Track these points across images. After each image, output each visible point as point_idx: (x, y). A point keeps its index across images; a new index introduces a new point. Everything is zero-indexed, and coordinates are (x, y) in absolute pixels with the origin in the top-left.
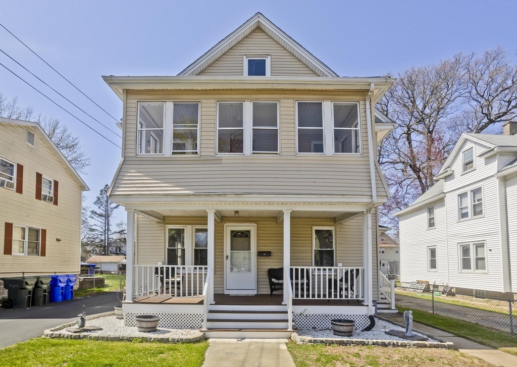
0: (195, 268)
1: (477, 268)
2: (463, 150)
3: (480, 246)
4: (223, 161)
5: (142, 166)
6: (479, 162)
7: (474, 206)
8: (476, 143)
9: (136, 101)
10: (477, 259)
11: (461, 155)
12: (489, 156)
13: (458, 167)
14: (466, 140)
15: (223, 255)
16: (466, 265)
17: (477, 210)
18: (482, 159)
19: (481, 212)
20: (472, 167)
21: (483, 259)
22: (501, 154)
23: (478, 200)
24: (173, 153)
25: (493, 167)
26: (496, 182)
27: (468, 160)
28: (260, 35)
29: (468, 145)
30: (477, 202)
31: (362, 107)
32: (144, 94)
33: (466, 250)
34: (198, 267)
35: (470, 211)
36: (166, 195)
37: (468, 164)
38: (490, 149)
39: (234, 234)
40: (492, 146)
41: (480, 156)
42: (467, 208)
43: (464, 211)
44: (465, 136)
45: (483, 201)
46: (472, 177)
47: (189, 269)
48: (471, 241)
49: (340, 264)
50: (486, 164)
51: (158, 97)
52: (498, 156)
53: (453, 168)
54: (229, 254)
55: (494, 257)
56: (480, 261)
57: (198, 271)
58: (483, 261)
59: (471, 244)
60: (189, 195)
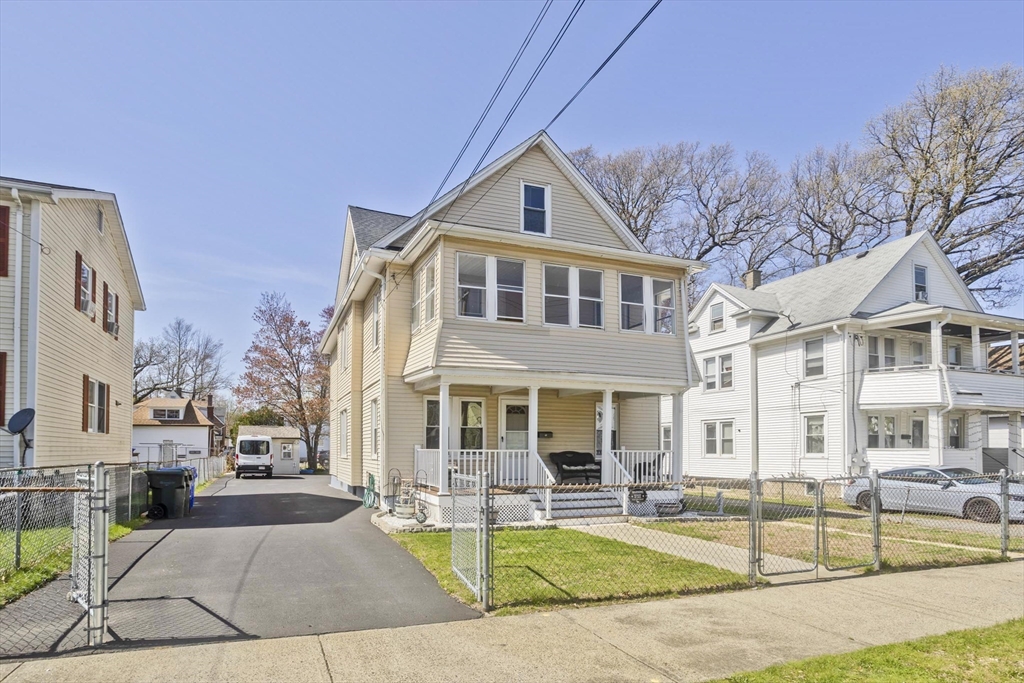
0: (462, 453)
1: (723, 452)
2: (711, 304)
3: (727, 425)
4: (551, 333)
5: (464, 332)
6: (729, 323)
7: (723, 376)
8: (727, 298)
9: (453, 250)
10: (724, 441)
11: (709, 310)
12: (742, 318)
13: (704, 322)
14: (715, 292)
15: (497, 437)
16: (711, 448)
17: (726, 382)
18: (734, 320)
19: (730, 384)
20: (721, 326)
21: (731, 441)
22: (754, 318)
23: (727, 369)
24: (498, 319)
25: (746, 332)
26: (747, 350)
27: (717, 318)
28: (539, 156)
29: (717, 299)
30: (725, 371)
31: (677, 286)
32: (463, 243)
33: (711, 430)
34: (465, 451)
35: (717, 381)
36: (498, 369)
37: (717, 323)
38: (743, 311)
39: (511, 410)
40: (746, 308)
41: (733, 316)
42: (714, 376)
43: (710, 381)
44: (715, 286)
45: (733, 371)
46: (719, 340)
47: (455, 454)
48: (717, 418)
49: (623, 448)
50: (738, 326)
51: (479, 248)
52: (750, 320)
53: (698, 323)
54: (504, 435)
55: (742, 439)
56: (727, 443)
57: (471, 457)
58: (729, 443)
59: (718, 422)
60: (523, 371)
